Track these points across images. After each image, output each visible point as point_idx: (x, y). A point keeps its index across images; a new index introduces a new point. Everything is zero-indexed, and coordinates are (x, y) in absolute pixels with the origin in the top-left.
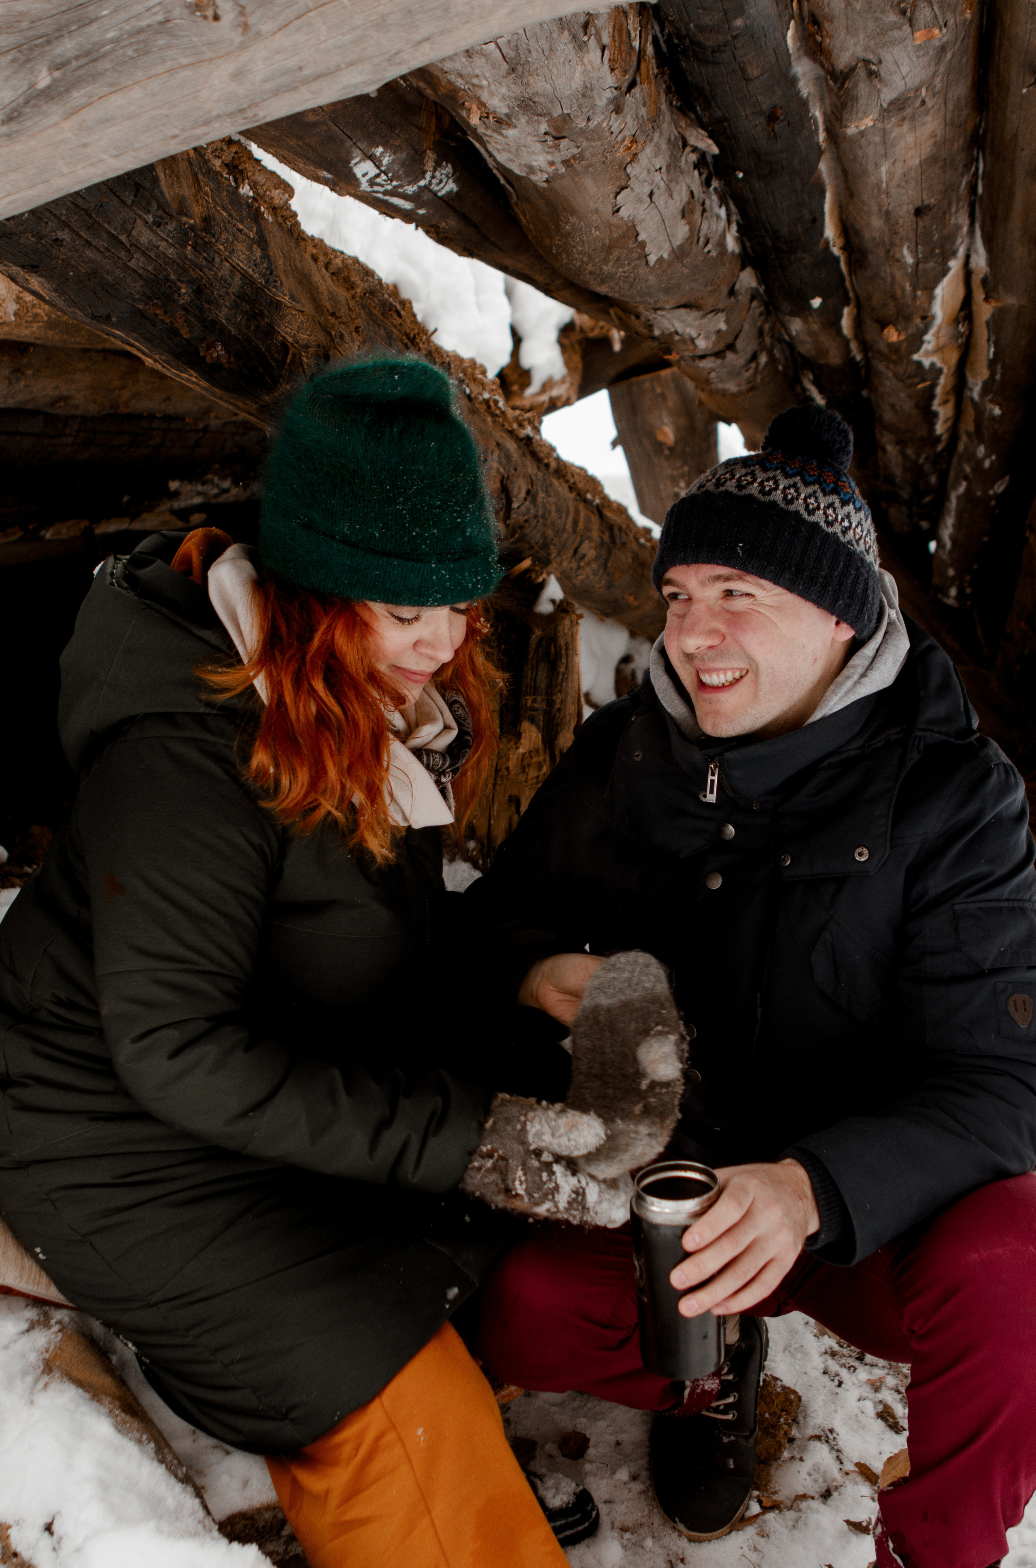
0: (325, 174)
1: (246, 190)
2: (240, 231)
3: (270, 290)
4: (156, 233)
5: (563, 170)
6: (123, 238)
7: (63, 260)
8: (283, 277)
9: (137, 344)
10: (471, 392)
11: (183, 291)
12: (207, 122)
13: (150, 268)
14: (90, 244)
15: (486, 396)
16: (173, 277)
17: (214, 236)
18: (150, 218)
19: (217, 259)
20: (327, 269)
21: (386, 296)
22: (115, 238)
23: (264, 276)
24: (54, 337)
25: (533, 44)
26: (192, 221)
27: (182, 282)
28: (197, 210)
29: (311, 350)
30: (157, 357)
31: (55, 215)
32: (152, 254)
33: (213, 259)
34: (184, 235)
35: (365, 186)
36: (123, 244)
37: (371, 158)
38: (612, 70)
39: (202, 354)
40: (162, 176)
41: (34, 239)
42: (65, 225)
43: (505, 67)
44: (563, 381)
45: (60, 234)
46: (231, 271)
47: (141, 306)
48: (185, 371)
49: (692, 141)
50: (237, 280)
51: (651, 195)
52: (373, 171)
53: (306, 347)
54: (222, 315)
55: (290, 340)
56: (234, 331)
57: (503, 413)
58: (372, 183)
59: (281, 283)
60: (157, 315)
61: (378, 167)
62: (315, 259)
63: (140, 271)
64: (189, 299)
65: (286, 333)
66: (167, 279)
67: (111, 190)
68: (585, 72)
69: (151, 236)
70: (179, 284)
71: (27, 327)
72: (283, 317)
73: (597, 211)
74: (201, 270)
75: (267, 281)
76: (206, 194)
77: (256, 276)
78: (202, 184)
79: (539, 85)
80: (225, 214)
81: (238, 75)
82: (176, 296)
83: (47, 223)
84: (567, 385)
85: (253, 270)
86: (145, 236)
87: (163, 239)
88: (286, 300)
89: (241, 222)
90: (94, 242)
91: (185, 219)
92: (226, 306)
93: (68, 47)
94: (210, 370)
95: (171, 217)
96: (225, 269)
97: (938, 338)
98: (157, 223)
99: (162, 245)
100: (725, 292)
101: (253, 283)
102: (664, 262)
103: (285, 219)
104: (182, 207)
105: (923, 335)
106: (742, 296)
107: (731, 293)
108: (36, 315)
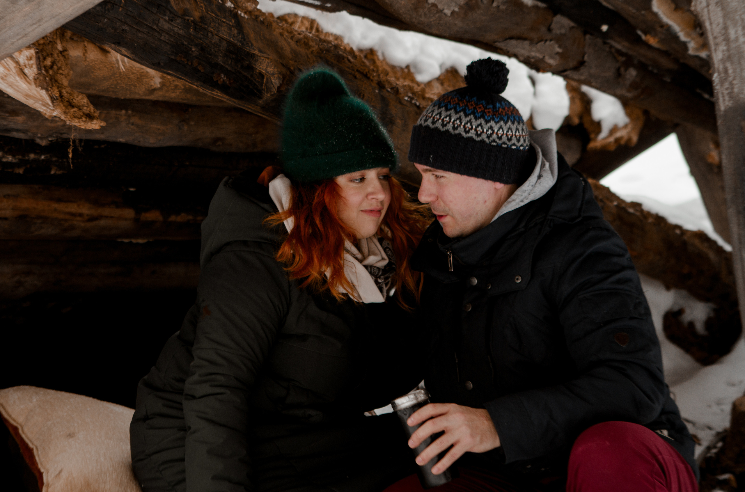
1: (229, 4)
2: (224, 22)
3: (246, 49)
4: (171, 24)
6: (155, 27)
7: (130, 39)
8: (254, 43)
9: (183, 78)
10: (420, 104)
11: (193, 49)
13: (172, 40)
14: (139, 31)
16: (185, 43)
17: (206, 24)
18: (167, 18)
19: (210, 34)
20: (292, 40)
21: (340, 53)
22: (151, 28)
23: (241, 42)
26: (192, 19)
27: (191, 45)
28: (197, 14)
29: (276, 76)
30: (196, 83)
31: (119, 20)
32: (171, 33)
33: (207, 34)
34: (187, 25)
36: (156, 30)
39: (215, 80)
41: (113, 31)
42: (125, 23)
44: (626, 126)
45: (124, 27)
46: (220, 40)
47: (173, 57)
48: (212, 90)
50: (224, 44)
53: (273, 74)
54: (220, 61)
55: (264, 72)
56: (229, 68)
59: (252, 45)
60: (183, 61)
62: (281, 34)
63: (167, 41)
64: (198, 53)
65: (260, 68)
66: (183, 44)
67: (145, 8)
69: (169, 26)
70: (190, 46)
71: (173, 92)
72: (256, 60)
74: (201, 40)
75: (243, 44)
76: (202, 7)
77: (236, 42)
78: (198, 3)
80: (214, 15)
82: (190, 52)
83: (116, 23)
84: (629, 129)
85: (233, 39)
86: (166, 26)
87: (176, 27)
88: (256, 52)
89: (225, 18)
90: (141, 29)
91: (187, 18)
92: (220, 56)
94: (224, 88)
95: (178, 17)
96: (216, 39)
97: (693, 39)
98: (171, 20)
99: (176, 29)
100: (543, 29)
101: (234, 45)
102: (457, 13)
103: (257, 17)
104: (186, 13)
105: (675, 37)
106: (563, 31)
107: (549, 30)
108: (176, 86)
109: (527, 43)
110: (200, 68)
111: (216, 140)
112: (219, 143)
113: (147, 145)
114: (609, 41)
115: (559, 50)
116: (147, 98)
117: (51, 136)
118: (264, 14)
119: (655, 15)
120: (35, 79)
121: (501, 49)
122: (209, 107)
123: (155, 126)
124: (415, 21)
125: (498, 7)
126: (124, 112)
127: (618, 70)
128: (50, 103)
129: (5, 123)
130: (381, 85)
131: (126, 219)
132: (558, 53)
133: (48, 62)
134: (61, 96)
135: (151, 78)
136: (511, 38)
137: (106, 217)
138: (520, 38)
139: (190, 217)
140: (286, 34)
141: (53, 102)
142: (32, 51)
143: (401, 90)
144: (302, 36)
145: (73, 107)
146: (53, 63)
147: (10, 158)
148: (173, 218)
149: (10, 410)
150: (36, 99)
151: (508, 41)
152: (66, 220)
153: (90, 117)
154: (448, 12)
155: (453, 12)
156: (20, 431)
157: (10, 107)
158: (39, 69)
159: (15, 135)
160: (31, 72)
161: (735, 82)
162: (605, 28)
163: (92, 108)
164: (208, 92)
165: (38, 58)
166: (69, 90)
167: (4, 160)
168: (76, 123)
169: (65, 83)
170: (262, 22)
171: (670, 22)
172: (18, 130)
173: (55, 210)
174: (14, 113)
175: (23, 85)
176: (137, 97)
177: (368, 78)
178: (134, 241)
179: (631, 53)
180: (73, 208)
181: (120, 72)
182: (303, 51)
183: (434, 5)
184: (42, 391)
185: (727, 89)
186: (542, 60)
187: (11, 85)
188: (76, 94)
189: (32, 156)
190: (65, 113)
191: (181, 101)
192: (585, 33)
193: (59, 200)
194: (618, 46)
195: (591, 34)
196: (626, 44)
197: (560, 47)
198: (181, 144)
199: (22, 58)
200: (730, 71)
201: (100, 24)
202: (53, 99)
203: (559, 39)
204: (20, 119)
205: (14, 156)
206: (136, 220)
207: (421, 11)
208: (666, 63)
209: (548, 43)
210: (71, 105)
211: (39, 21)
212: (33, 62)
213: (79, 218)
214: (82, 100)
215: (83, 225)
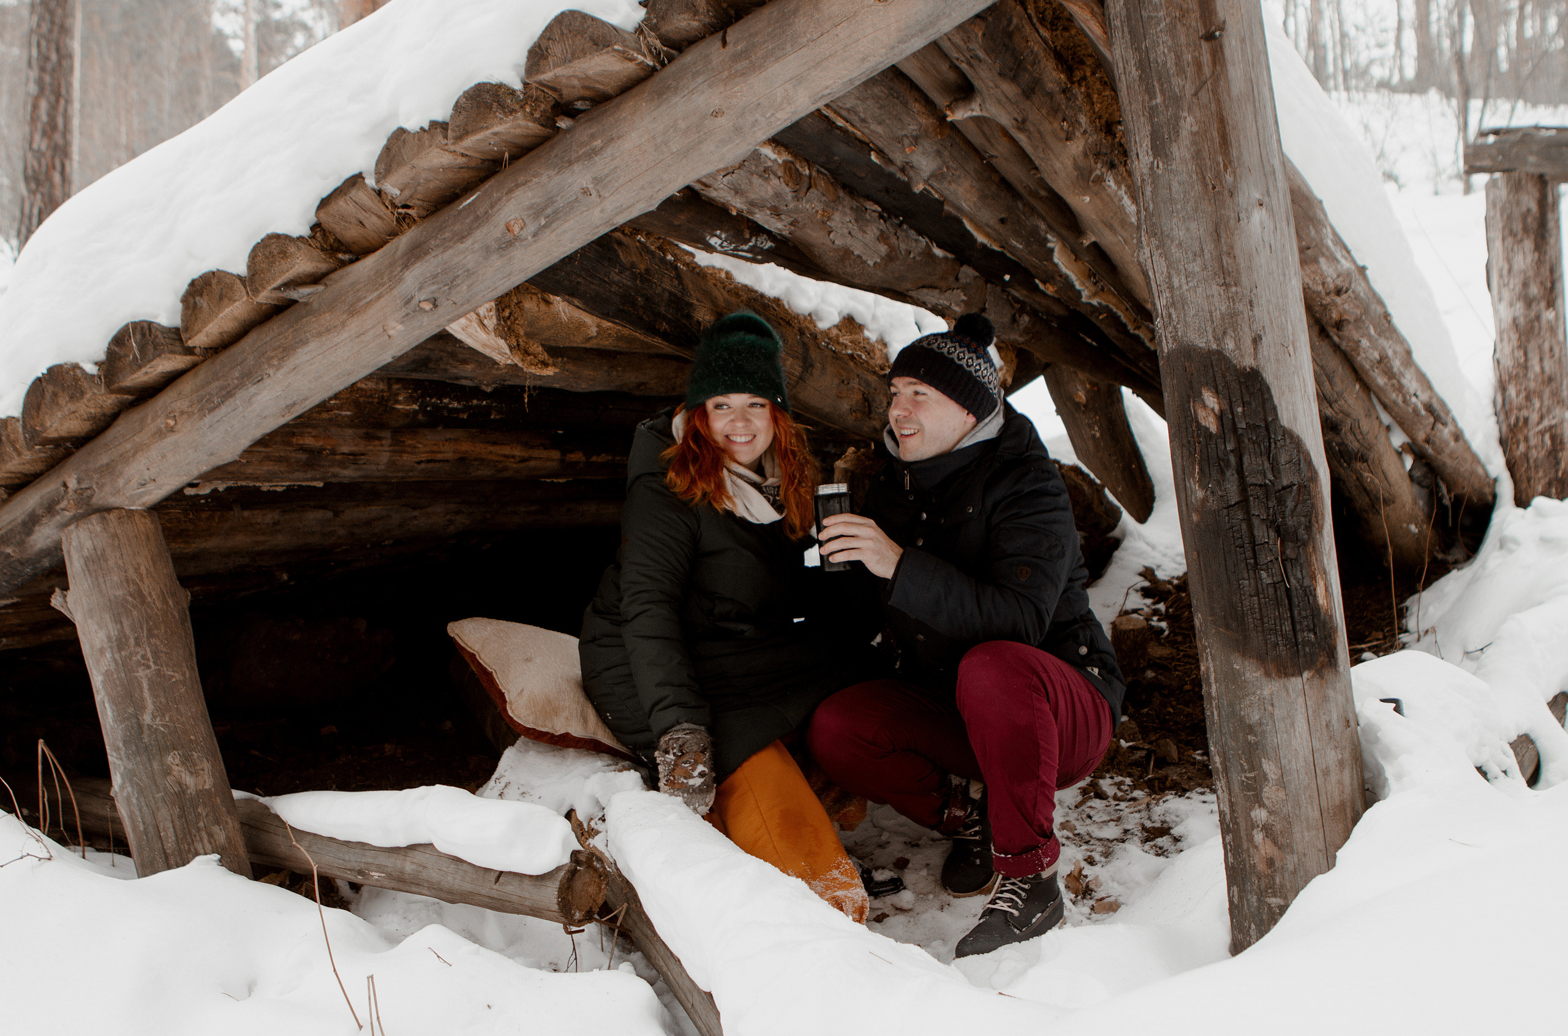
0: (700, 245)
1: (669, 257)
2: (666, 274)
3: (686, 298)
4: (621, 276)
5: (793, 228)
8: (692, 293)
9: (627, 325)
11: (639, 300)
12: (597, 228)
13: (621, 291)
14: (592, 283)
15: (850, 352)
16: (633, 294)
17: (651, 276)
18: (617, 271)
19: (654, 286)
23: (681, 292)
24: (622, 346)
25: (739, 182)
26: (638, 271)
27: (638, 296)
28: (642, 267)
32: (621, 285)
33: (652, 286)
34: (634, 277)
35: (719, 248)
36: (607, 282)
37: (716, 236)
38: (787, 185)
39: (657, 328)
40: (621, 254)
42: (580, 276)
43: (733, 192)
45: (579, 280)
46: (663, 291)
47: (621, 308)
48: (654, 338)
49: (868, 207)
50: (667, 295)
51: (850, 233)
52: (719, 242)
54: (662, 310)
55: (700, 320)
56: (670, 317)
57: (866, 362)
58: (721, 245)
59: (691, 295)
60: (630, 311)
61: (721, 239)
62: (715, 285)
63: (617, 292)
64: (643, 303)
65: (697, 317)
66: (630, 295)
68: (773, 188)
69: (619, 278)
71: (607, 339)
72: (694, 309)
73: (823, 244)
74: (646, 291)
75: (683, 294)
77: (677, 292)
78: (643, 256)
79: (752, 196)
80: (658, 267)
81: (602, 211)
82: (637, 302)
85: (674, 290)
86: (616, 278)
87: (625, 278)
88: (695, 302)
89: (667, 270)
90: (594, 282)
91: (634, 270)
92: (663, 306)
93: (549, 211)
94: (665, 336)
95: (627, 269)
96: (659, 290)
97: (1087, 287)
98: (621, 272)
99: (624, 281)
100: (952, 279)
101: (675, 295)
102: (879, 264)
103: (694, 268)
104: (633, 265)
105: (1072, 286)
106: (968, 280)
107: (957, 279)
108: (610, 334)
109: (937, 292)
110: (645, 317)
111: (639, 385)
112: (642, 387)
113: (579, 390)
114: (1008, 289)
115: (965, 298)
116: (584, 346)
117: (494, 383)
118: (700, 266)
119: (1056, 265)
120: (495, 330)
121: (911, 297)
122: (634, 353)
123: (587, 372)
124: (841, 272)
125: (914, 258)
126: (560, 359)
127: (1014, 316)
128: (508, 351)
129: (455, 371)
130: (801, 332)
131: (553, 460)
132: (963, 301)
133: (507, 313)
134: (518, 345)
135: (588, 327)
136: (923, 287)
137: (536, 459)
138: (932, 287)
139: (610, 458)
140: (719, 284)
141: (511, 351)
142: (493, 304)
143: (819, 336)
144: (732, 286)
145: (529, 355)
146: (510, 314)
147: (456, 405)
148: (594, 459)
149: (466, 640)
150: (494, 349)
151: (921, 290)
152: (500, 462)
153: (545, 364)
154: (871, 263)
155: (875, 263)
156: (478, 658)
157: (461, 356)
158: (499, 320)
159: (464, 382)
160: (491, 322)
161: (1178, 326)
162: (1007, 277)
163: (546, 356)
164: (649, 340)
165: (498, 310)
166: (524, 338)
167: (450, 406)
168: (533, 370)
169: (522, 333)
170: (698, 274)
171: (1068, 272)
172: (466, 378)
173: (491, 452)
174: (464, 362)
175: (482, 335)
176: (575, 345)
177: (790, 325)
178: (555, 480)
179: (1027, 300)
180: (506, 450)
181: (562, 323)
182: (734, 300)
183: (859, 257)
184: (494, 622)
185: (1170, 333)
186: (949, 308)
187: (470, 336)
188: (531, 342)
189: (475, 402)
190: (522, 360)
191: (612, 348)
192: (987, 282)
193: (494, 443)
194: (1017, 294)
195: (992, 283)
196: (1024, 292)
197: (965, 295)
198: (608, 389)
199: (482, 311)
200: (1174, 317)
201: (558, 277)
202: (511, 348)
203: (964, 288)
204: (469, 367)
205: (459, 402)
206: (562, 461)
207: (847, 262)
208: (1058, 310)
209: (955, 291)
210: (527, 353)
211: (509, 275)
212: (493, 313)
213: (513, 460)
214: (536, 348)
215: (515, 466)
